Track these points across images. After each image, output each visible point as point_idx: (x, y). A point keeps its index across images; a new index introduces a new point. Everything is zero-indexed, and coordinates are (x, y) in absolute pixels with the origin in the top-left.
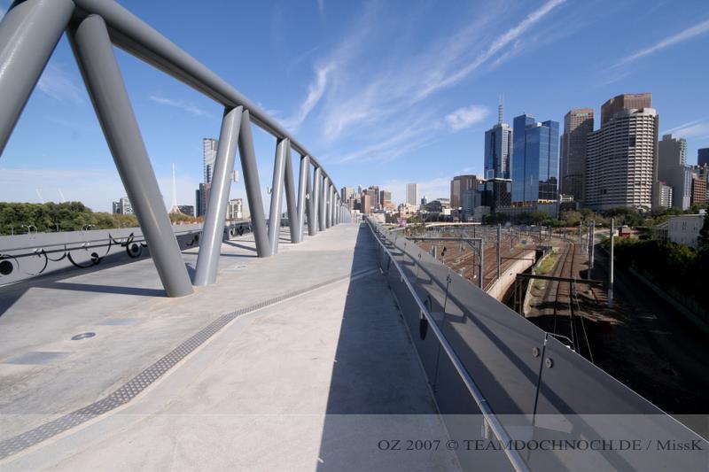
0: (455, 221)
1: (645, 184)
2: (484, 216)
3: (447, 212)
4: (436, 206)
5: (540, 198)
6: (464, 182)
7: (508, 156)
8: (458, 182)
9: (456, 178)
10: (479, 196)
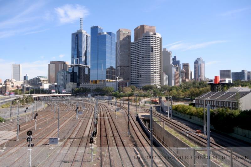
0: (53, 93)
1: (157, 73)
2: (73, 90)
3: (46, 86)
4: (37, 82)
5: (107, 79)
6: (57, 65)
7: (86, 51)
8: (53, 65)
9: (52, 63)
10: (69, 76)
